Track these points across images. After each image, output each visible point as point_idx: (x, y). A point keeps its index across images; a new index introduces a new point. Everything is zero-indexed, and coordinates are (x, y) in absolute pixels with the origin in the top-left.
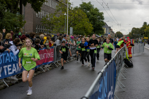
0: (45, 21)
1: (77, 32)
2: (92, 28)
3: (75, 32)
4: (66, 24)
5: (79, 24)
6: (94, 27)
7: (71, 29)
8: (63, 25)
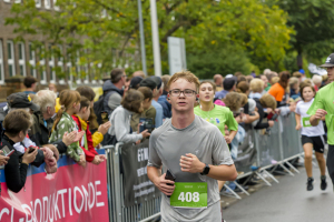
0: (28, 18)
1: (209, 58)
2: (288, 32)
3: (195, 60)
4: (147, 21)
5: (218, 18)
6: (297, 27)
7: (176, 46)
8: (132, 30)
